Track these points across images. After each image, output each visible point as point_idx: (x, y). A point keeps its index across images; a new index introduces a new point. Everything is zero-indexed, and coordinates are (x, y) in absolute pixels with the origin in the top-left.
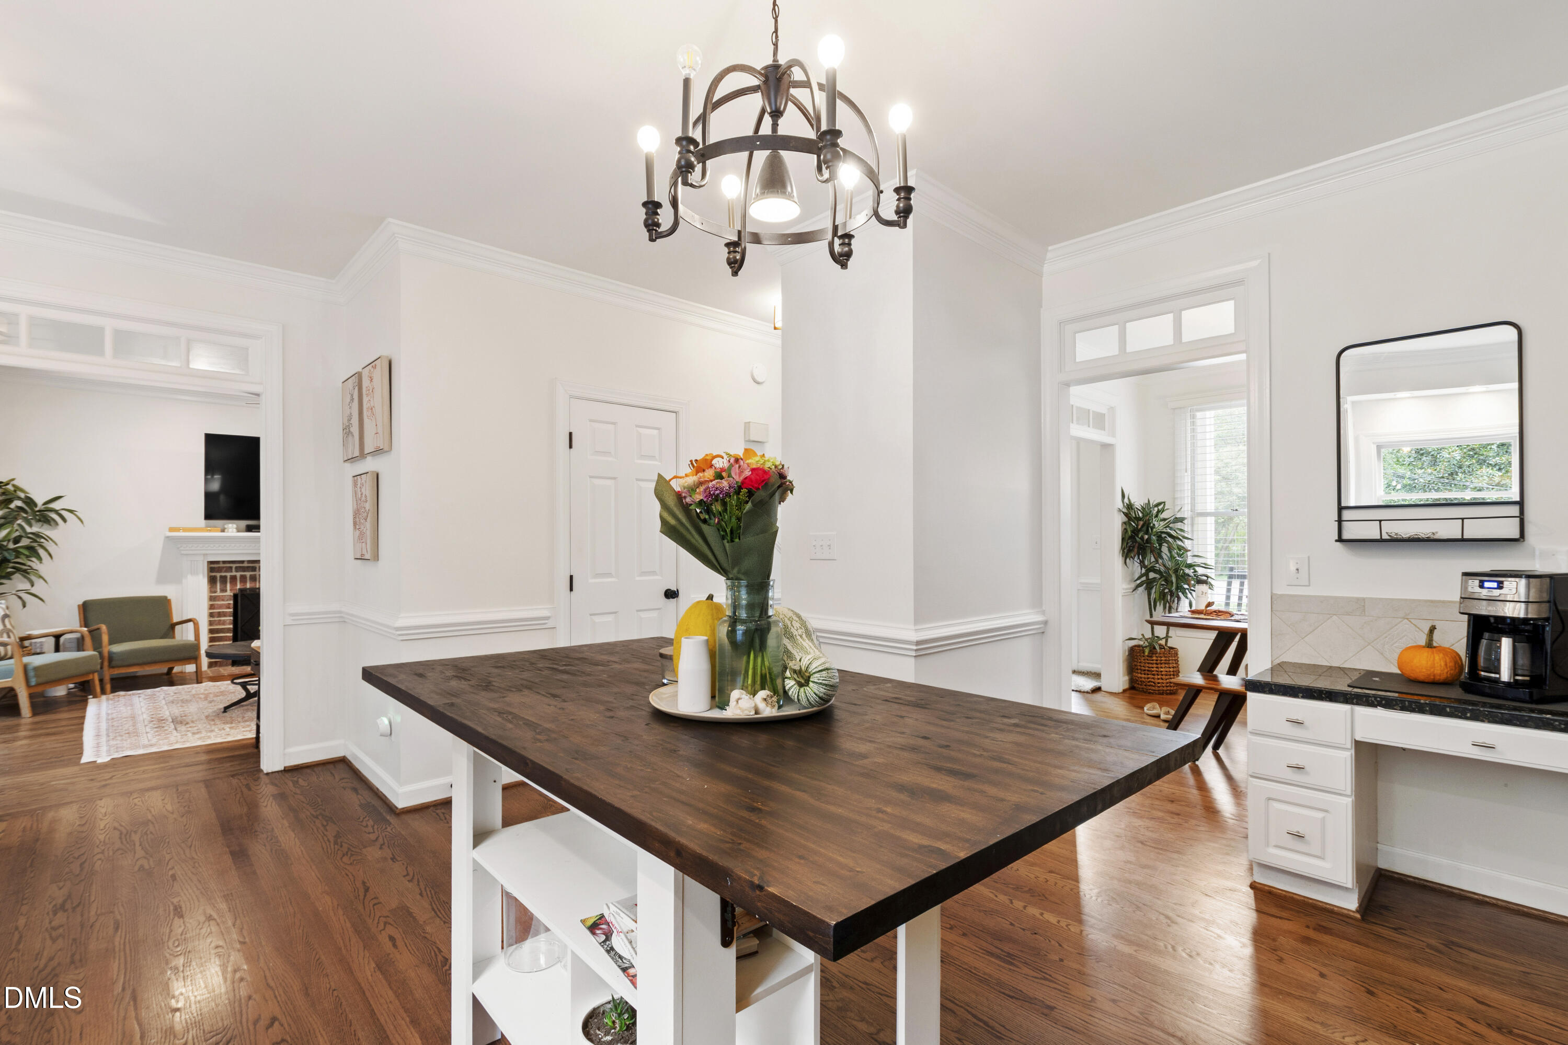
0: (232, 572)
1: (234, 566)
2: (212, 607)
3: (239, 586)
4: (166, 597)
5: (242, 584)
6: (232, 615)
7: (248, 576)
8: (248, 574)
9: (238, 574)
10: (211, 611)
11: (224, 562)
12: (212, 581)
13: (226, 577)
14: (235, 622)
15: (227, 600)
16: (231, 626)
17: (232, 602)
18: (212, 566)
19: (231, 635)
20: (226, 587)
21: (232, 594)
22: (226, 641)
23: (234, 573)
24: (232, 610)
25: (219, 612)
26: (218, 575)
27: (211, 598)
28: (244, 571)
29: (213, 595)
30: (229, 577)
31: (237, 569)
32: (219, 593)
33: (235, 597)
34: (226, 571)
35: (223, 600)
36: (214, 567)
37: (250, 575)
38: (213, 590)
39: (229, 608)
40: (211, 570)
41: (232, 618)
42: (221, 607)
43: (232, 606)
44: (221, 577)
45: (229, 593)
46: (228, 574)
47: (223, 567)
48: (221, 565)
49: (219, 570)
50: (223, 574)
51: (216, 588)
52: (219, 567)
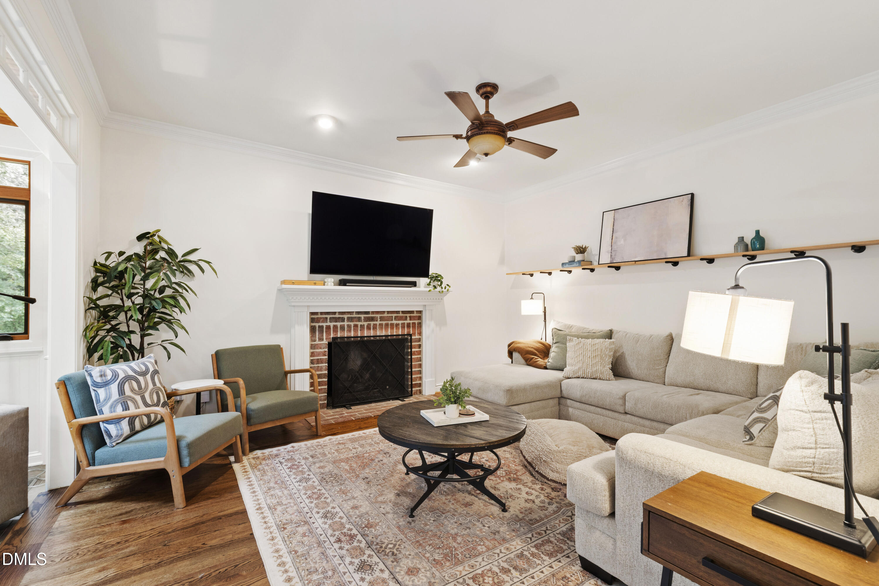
0: (327, 322)
1: (328, 316)
2: (312, 354)
3: (332, 336)
4: (279, 346)
5: (335, 334)
6: (327, 361)
7: (339, 326)
8: (339, 324)
9: (332, 324)
10: (312, 358)
11: (322, 313)
12: (313, 330)
13: (322, 327)
14: (330, 368)
15: (324, 348)
16: (326, 372)
17: (327, 350)
18: (313, 316)
19: (326, 380)
20: (323, 336)
21: (327, 343)
22: (323, 385)
23: (328, 324)
24: (327, 357)
25: (318, 359)
26: (317, 325)
27: (312, 347)
28: (336, 322)
29: (313, 343)
30: (325, 327)
31: (332, 320)
32: (317, 342)
33: (330, 344)
34: (323, 322)
35: (321, 348)
36: (314, 318)
37: (341, 325)
38: (313, 339)
39: (326, 356)
40: (312, 320)
41: (327, 365)
42: (319, 354)
43: (327, 353)
44: (319, 327)
45: (325, 342)
46: (324, 324)
47: (321, 318)
48: (319, 316)
49: (318, 320)
50: (321, 324)
51: (316, 337)
52: (318, 318)
